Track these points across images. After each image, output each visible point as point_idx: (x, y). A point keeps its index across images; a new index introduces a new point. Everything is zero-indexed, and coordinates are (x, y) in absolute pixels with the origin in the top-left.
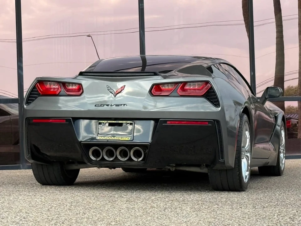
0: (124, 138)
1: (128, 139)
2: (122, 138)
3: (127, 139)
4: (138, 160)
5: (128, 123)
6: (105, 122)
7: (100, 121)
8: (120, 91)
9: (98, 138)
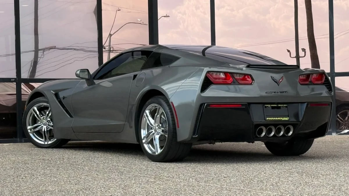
2: (283, 118)
3: (286, 119)
4: (288, 135)
6: (269, 106)
7: (266, 105)
8: (281, 80)
9: (267, 119)
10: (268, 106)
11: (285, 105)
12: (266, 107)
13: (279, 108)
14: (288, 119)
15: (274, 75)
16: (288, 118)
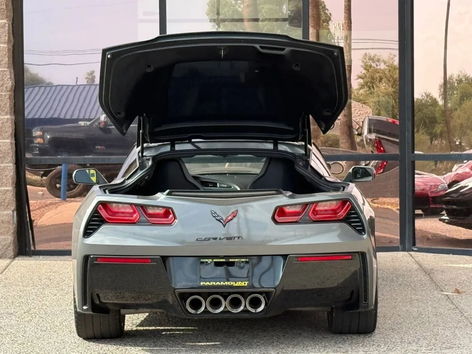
0: (239, 283)
1: (245, 284)
2: (236, 283)
3: (243, 284)
4: (256, 311)
5: (243, 262)
6: (209, 261)
7: (202, 260)
8: (230, 218)
9: (202, 284)
10: (207, 262)
11: (244, 260)
12: (202, 263)
13: (232, 264)
14: (246, 285)
15: (217, 209)
16: (246, 283)
